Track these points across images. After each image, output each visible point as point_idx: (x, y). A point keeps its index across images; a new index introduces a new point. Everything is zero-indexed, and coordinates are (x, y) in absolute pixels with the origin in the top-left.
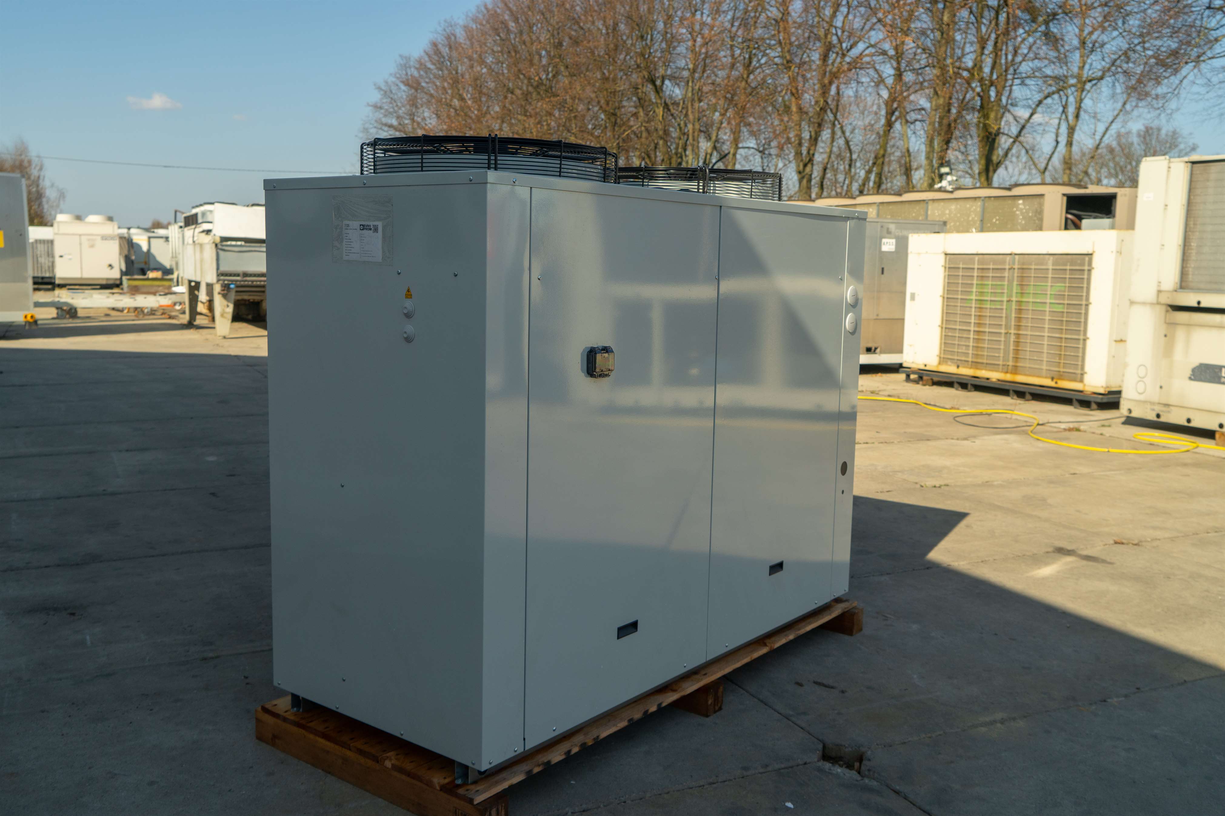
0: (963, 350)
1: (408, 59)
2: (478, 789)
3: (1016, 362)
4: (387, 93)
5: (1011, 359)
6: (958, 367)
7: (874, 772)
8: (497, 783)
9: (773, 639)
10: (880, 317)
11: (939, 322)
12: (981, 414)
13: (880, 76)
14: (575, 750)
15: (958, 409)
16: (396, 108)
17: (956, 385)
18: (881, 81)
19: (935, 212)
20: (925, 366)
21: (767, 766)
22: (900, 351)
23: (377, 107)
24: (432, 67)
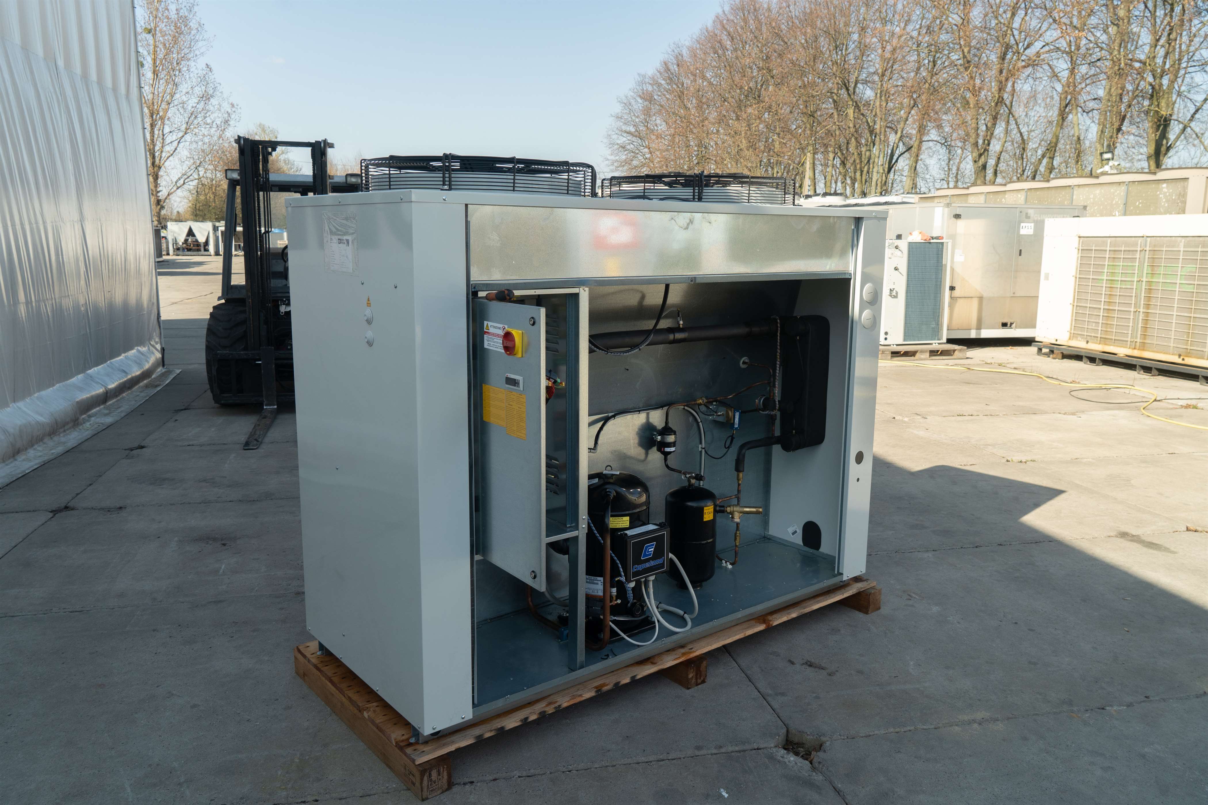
0: (1093, 326)
1: (644, 76)
2: (424, 750)
3: (1145, 339)
4: (627, 105)
5: (1139, 336)
6: (1087, 342)
7: (823, 766)
8: (444, 745)
9: (774, 616)
10: (1017, 295)
11: (1071, 300)
12: (1100, 389)
13: (1053, 71)
14: (533, 717)
15: (1079, 383)
16: (634, 118)
17: (1084, 359)
18: (1055, 76)
19: (1080, 197)
20: (1057, 340)
21: (721, 747)
22: (1034, 326)
23: (618, 118)
24: (663, 82)
